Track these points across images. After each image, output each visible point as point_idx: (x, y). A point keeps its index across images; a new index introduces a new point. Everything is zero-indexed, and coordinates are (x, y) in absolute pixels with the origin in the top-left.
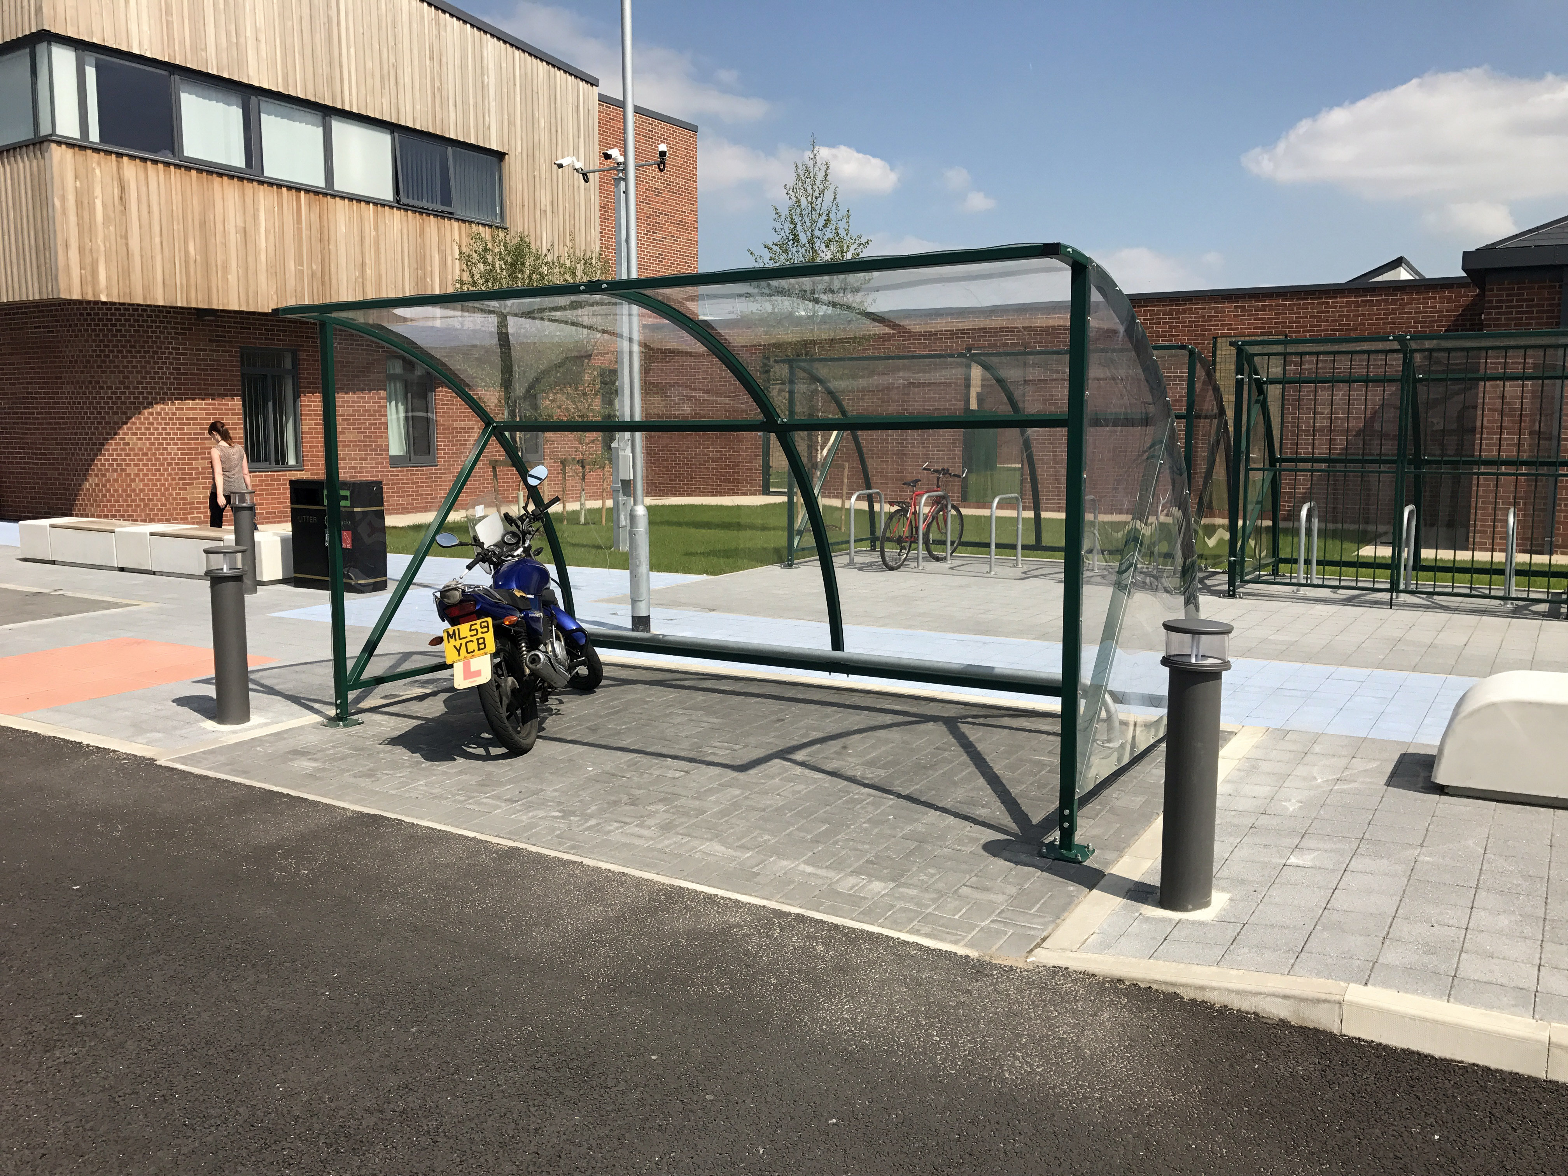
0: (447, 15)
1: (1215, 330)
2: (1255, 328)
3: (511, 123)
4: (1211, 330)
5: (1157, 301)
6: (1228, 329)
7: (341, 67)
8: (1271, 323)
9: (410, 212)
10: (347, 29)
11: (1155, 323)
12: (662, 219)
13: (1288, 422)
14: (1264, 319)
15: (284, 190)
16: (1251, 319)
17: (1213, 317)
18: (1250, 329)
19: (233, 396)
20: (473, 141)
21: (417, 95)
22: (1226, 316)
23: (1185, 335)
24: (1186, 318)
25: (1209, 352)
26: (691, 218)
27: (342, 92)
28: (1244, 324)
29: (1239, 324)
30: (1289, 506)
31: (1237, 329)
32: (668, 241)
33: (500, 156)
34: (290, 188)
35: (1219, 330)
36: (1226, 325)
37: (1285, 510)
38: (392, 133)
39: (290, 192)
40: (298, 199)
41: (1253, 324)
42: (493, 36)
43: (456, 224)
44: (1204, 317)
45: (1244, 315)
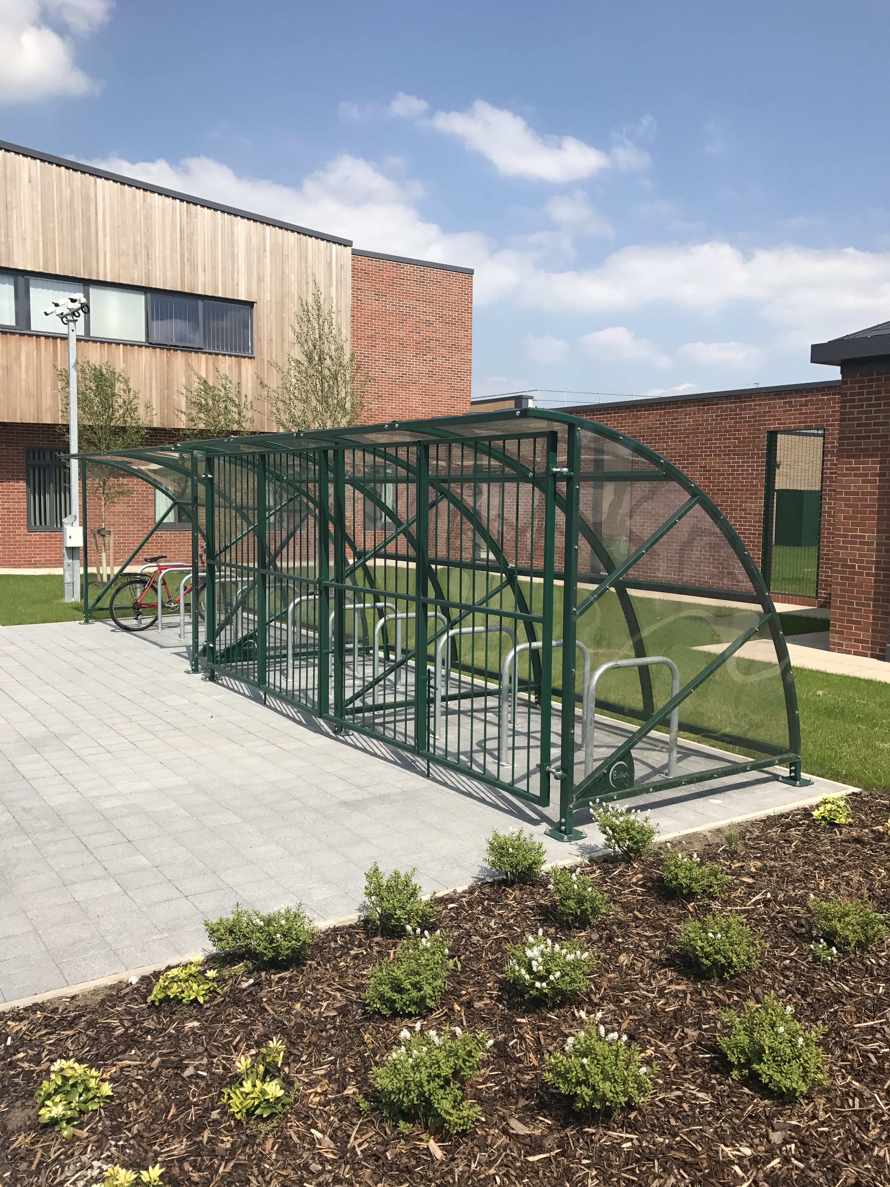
0: (199, 207)
1: (769, 424)
2: (800, 422)
3: (260, 280)
4: (765, 425)
5: (726, 399)
6: (779, 424)
7: (97, 250)
8: (812, 417)
9: (158, 350)
10: (104, 224)
11: (724, 419)
12: (433, 344)
13: (825, 512)
14: (807, 413)
15: (43, 339)
16: (796, 414)
17: (767, 412)
18: (795, 423)
19: (18, 480)
20: (220, 295)
21: (168, 265)
22: (777, 412)
23: (746, 430)
24: (746, 414)
25: (764, 445)
26: (464, 342)
27: (98, 269)
28: (790, 419)
29: (787, 419)
30: (825, 594)
31: (785, 423)
32: (439, 360)
33: (251, 304)
34: (47, 337)
35: (772, 424)
36: (777, 420)
37: (822, 598)
38: (145, 293)
39: (48, 340)
40: (55, 345)
41: (798, 418)
42: (243, 217)
43: (203, 357)
44: (760, 413)
45: (791, 410)
